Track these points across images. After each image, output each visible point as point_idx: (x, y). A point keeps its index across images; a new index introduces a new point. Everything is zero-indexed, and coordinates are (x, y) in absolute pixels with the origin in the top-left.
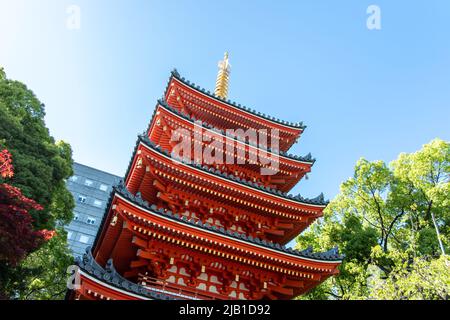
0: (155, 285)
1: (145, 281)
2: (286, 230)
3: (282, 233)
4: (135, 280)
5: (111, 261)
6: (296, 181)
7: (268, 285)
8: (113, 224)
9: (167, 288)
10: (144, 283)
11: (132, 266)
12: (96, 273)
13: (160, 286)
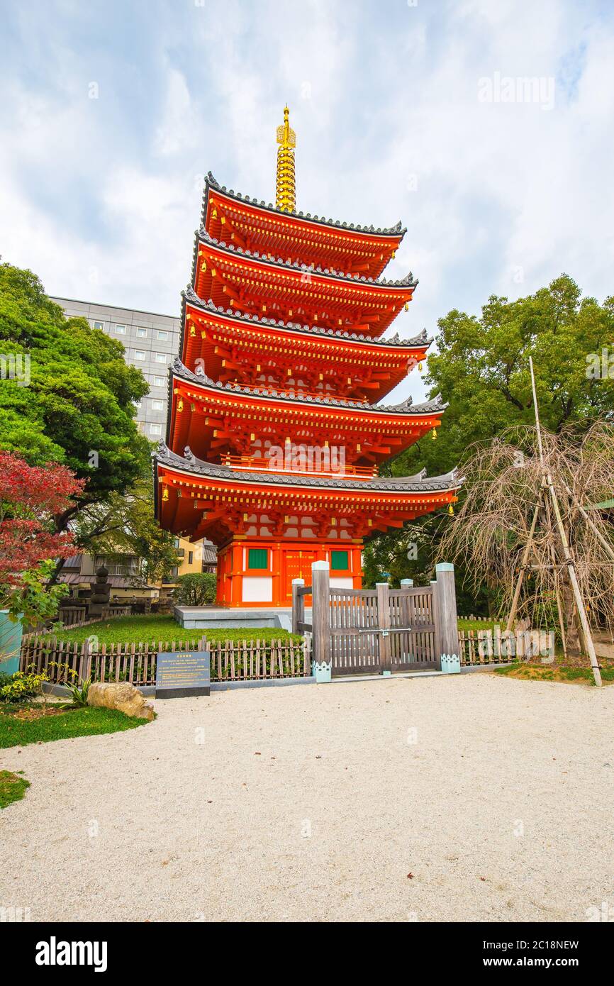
0: (240, 464)
1: (228, 461)
2: (382, 382)
3: (377, 386)
4: (217, 461)
5: (187, 448)
6: (393, 316)
7: (362, 446)
8: (180, 410)
9: (253, 464)
10: (228, 463)
11: (212, 447)
12: (176, 464)
13: (246, 464)
